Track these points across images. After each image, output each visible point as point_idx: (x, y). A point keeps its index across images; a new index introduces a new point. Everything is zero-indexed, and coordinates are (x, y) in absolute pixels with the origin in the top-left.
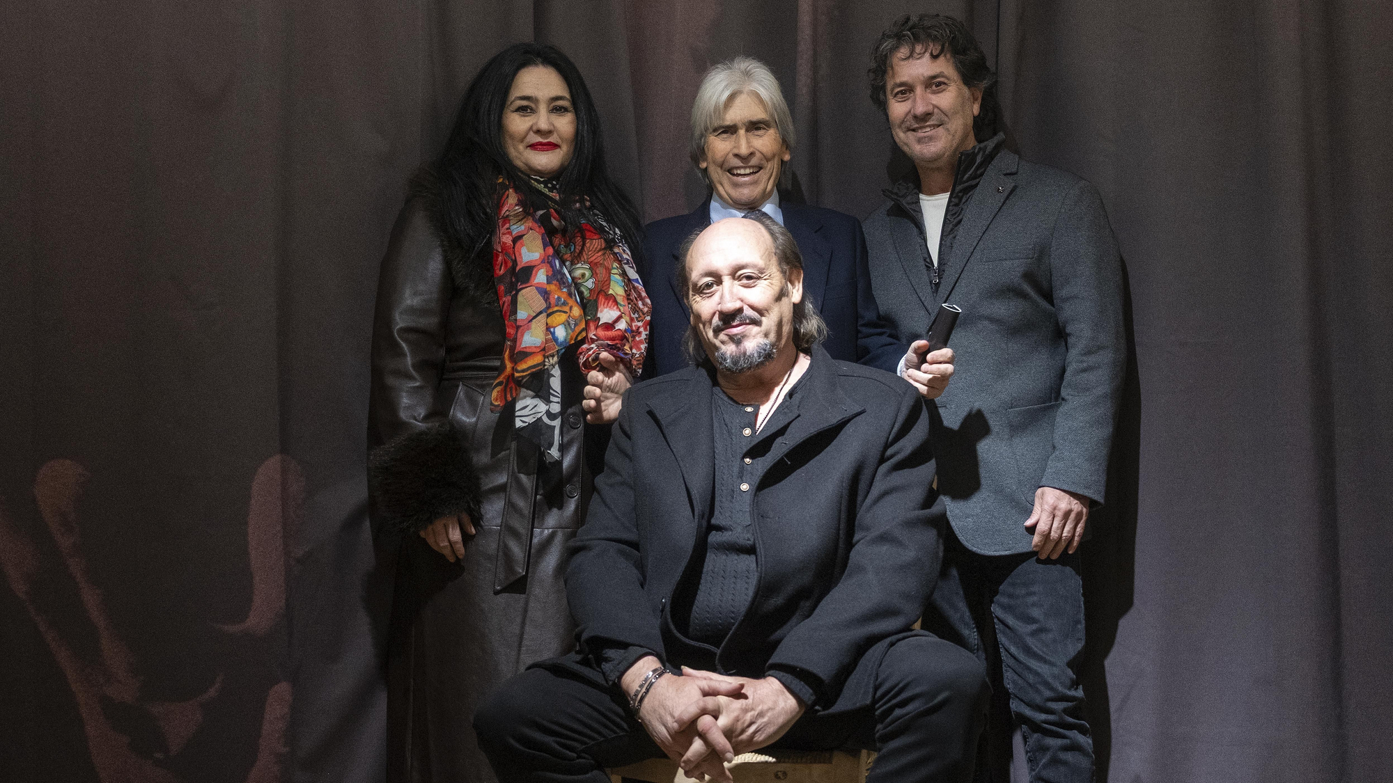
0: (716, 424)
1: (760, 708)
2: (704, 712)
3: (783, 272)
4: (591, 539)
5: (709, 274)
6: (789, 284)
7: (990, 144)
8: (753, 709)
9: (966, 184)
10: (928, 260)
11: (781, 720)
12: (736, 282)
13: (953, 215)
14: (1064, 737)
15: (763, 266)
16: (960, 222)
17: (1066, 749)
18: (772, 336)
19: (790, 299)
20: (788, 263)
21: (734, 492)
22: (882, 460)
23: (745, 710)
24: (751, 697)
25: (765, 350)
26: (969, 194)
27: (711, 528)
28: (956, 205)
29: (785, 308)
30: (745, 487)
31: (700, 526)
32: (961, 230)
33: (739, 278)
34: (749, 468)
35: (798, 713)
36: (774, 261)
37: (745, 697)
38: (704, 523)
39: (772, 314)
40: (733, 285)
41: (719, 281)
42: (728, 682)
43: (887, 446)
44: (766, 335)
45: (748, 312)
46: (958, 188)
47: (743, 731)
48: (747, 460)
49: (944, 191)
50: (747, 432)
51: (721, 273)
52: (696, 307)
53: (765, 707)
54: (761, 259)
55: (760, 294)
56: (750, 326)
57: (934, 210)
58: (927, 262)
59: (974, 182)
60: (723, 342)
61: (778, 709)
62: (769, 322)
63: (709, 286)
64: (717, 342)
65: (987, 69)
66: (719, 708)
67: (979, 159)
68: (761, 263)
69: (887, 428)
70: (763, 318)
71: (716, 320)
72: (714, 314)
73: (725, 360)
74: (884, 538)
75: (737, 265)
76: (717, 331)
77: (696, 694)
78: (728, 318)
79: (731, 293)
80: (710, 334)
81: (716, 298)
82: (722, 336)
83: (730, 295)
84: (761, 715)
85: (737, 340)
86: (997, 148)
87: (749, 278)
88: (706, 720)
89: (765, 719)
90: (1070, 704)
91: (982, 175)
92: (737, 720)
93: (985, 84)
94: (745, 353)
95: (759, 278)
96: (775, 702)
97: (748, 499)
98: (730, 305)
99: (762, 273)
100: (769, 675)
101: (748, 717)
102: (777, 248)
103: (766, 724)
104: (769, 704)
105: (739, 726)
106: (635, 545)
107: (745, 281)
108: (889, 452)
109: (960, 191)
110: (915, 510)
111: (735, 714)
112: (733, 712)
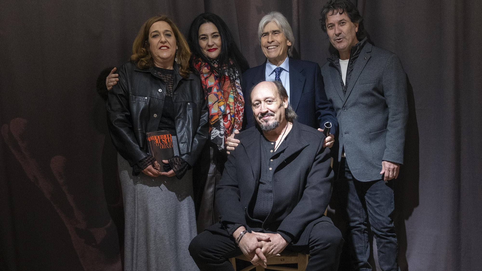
0: (262, 148)
1: (275, 244)
2: (258, 247)
3: (281, 99)
4: (223, 185)
5: (257, 100)
6: (283, 102)
7: (362, 42)
8: (272, 245)
9: (354, 57)
10: (342, 83)
11: (281, 247)
12: (266, 103)
13: (350, 68)
14: (387, 239)
15: (274, 97)
16: (352, 70)
17: (388, 243)
18: (278, 120)
19: (284, 107)
20: (283, 96)
21: (267, 170)
22: (315, 160)
23: (270, 245)
24: (272, 241)
25: (275, 124)
26: (355, 60)
27: (260, 183)
28: (351, 64)
29: (282, 110)
30: (271, 169)
31: (256, 183)
32: (353, 73)
33: (267, 102)
34: (272, 163)
35: (286, 244)
36: (278, 95)
37: (270, 241)
38: (257, 182)
39: (278, 113)
40: (265, 104)
41: (260, 102)
42: (265, 236)
43: (316, 156)
44: (276, 119)
45: (270, 112)
46: (351, 59)
47: (270, 251)
48: (271, 160)
49: (347, 59)
50: (272, 151)
51: (261, 100)
52: (253, 110)
53: (276, 244)
54: (274, 95)
55: (273, 106)
56: (271, 116)
57: (344, 65)
58: (342, 84)
59: (357, 56)
60: (262, 122)
61: (280, 244)
62: (277, 115)
63: (257, 104)
64: (260, 121)
65: (360, 16)
66: (262, 245)
67: (358, 48)
68: (273, 97)
69: (316, 150)
70: (275, 114)
71: (260, 115)
72: (259, 113)
73: (263, 127)
74: (314, 187)
75: (266, 98)
76: (260, 118)
77: (256, 240)
78: (263, 114)
79: (264, 106)
80: (258, 119)
81: (260, 108)
82: (262, 120)
83: (264, 107)
84: (275, 246)
85: (266, 121)
86: (365, 43)
87: (270, 101)
88: (259, 249)
89: (276, 247)
90: (389, 229)
91: (360, 53)
92: (268, 248)
93: (359, 21)
94: (269, 125)
95: (273, 101)
96: (279, 242)
97: (272, 173)
98: (264, 110)
99: (274, 100)
100: (278, 233)
101: (271, 247)
102: (279, 91)
103: (277, 249)
104: (278, 243)
105: (268, 250)
106: (237, 186)
107: (268, 102)
108: (317, 158)
109: (352, 60)
110: (323, 178)
111: (267, 247)
112: (266, 246)
